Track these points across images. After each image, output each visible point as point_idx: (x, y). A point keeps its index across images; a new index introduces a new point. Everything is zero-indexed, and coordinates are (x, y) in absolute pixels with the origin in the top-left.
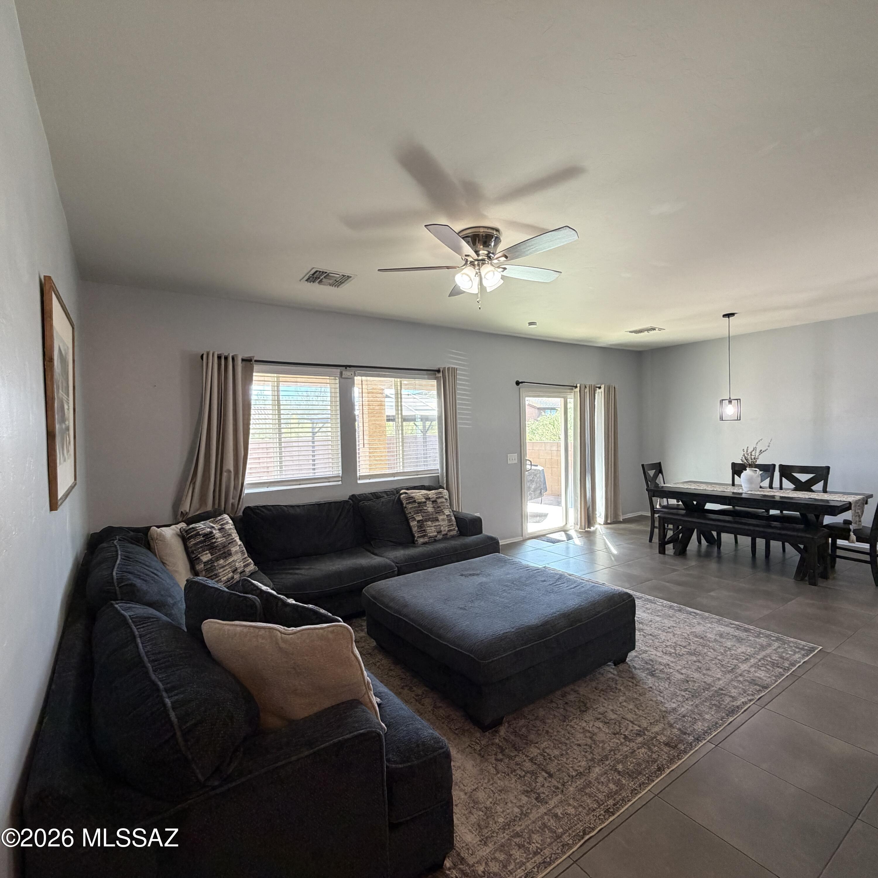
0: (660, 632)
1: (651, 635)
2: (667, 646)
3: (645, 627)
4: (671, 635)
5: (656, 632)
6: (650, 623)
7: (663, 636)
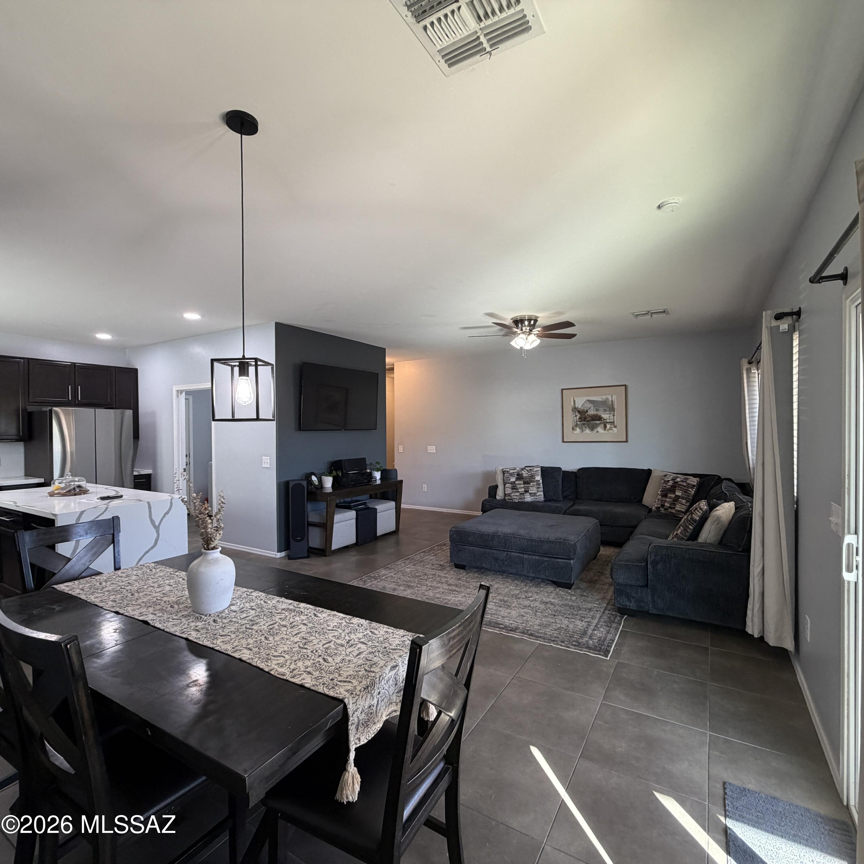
0: (436, 585)
1: (443, 583)
2: (432, 578)
3: (447, 587)
4: (429, 585)
5: (439, 585)
6: (443, 591)
7: (434, 584)
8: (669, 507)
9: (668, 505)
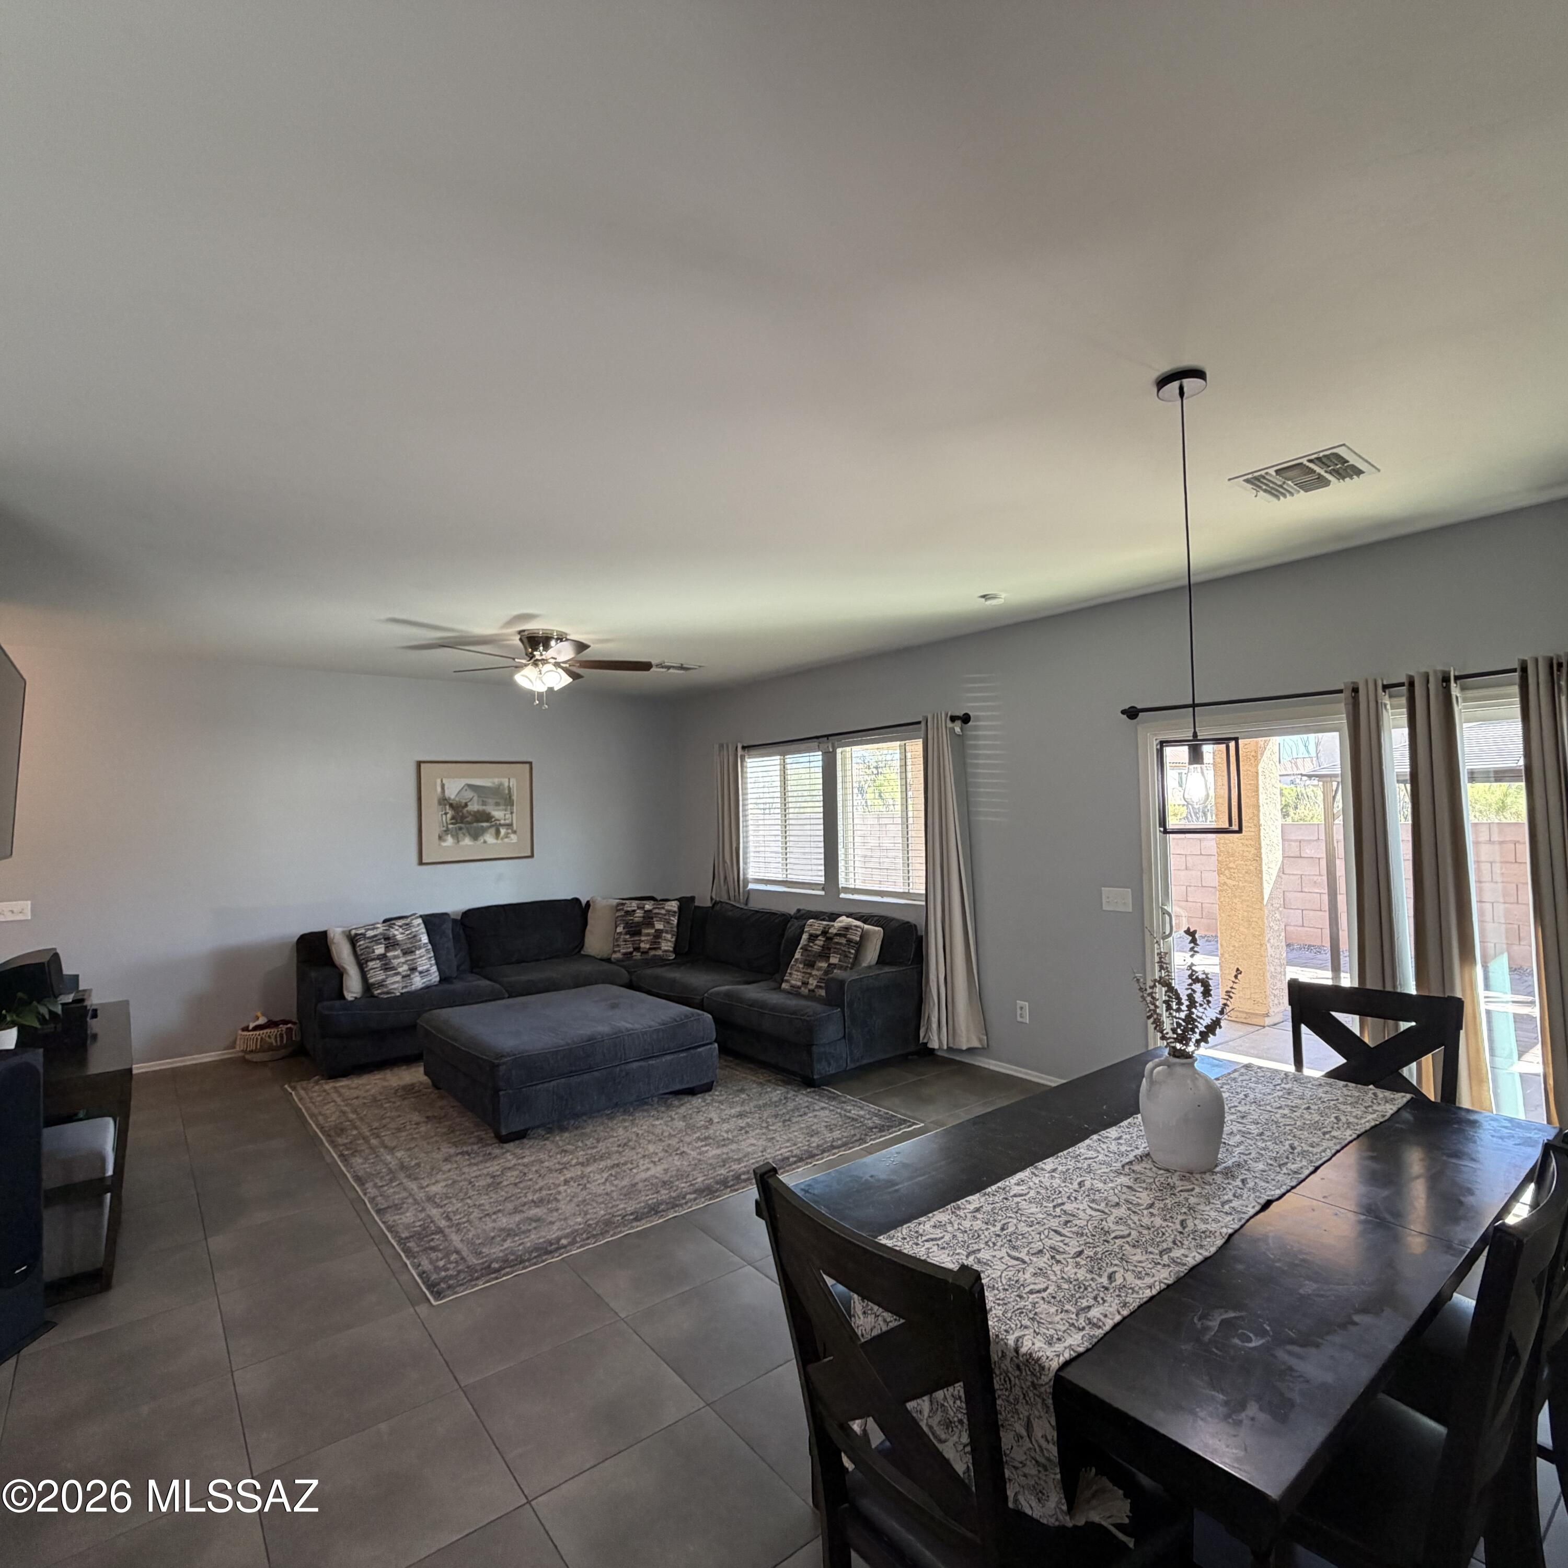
8: (650, 949)
9: (648, 946)
